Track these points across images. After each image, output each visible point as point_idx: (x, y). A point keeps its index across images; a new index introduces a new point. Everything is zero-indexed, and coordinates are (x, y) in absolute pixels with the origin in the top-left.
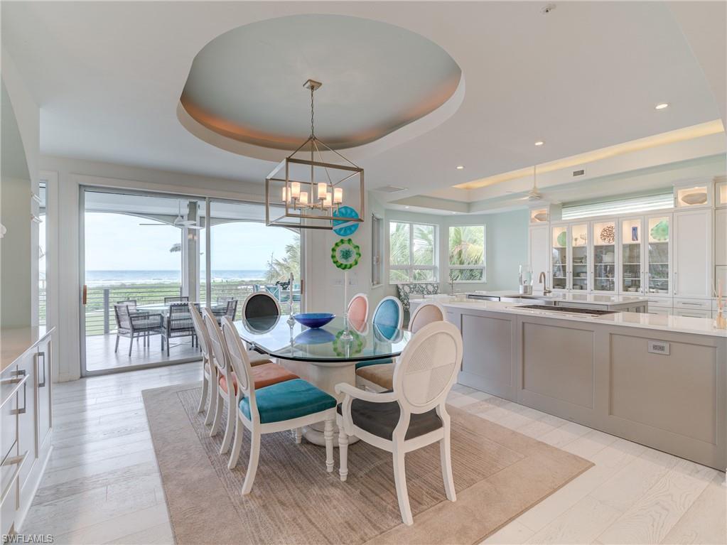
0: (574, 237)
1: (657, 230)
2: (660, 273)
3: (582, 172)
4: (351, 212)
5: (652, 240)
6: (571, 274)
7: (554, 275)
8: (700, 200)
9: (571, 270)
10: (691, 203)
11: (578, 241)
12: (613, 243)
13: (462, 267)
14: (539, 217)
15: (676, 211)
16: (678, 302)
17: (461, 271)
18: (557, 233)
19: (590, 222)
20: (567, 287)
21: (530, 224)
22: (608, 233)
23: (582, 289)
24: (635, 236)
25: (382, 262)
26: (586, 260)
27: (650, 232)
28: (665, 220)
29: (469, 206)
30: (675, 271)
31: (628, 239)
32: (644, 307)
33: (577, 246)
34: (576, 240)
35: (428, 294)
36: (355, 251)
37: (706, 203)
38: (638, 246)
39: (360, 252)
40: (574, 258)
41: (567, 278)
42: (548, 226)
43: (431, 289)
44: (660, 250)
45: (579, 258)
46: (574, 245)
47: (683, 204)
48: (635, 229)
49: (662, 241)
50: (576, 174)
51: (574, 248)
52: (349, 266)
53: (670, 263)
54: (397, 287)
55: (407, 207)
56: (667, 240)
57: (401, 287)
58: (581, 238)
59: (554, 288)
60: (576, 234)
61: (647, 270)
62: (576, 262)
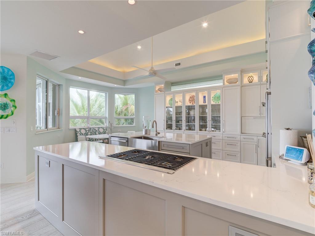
0: (176, 101)
1: (215, 98)
2: (216, 121)
3: (179, 64)
4: (8, 71)
5: (212, 103)
6: (175, 121)
7: (167, 122)
8: (235, 82)
9: (175, 119)
10: (230, 83)
11: (178, 103)
12: (195, 104)
13: (126, 117)
14: (160, 90)
15: (224, 87)
16: (225, 137)
17: (126, 120)
18: (168, 98)
19: (184, 92)
20: (173, 128)
21: (155, 93)
22: (192, 99)
23: (180, 129)
24: (205, 101)
25: (62, 114)
26: (182, 114)
27: (212, 98)
28: (218, 92)
29: (124, 82)
30: (224, 120)
31: (201, 103)
32: (210, 141)
33: (178, 106)
34: (177, 102)
35: (99, 134)
36: (11, 104)
37: (238, 83)
38: (206, 106)
39: (16, 105)
40: (176, 113)
41: (173, 123)
42: (163, 95)
43: (101, 130)
44: (216, 108)
45: (178, 113)
46: (176, 105)
47: (226, 84)
48: (204, 97)
49: (217, 103)
50: (177, 65)
51: (176, 107)
52: (5, 116)
53: (221, 116)
54: (75, 130)
55: (80, 78)
56: (220, 103)
57: (78, 130)
58: (180, 101)
59: (166, 129)
60: (177, 99)
61: (210, 119)
62: (178, 115)
